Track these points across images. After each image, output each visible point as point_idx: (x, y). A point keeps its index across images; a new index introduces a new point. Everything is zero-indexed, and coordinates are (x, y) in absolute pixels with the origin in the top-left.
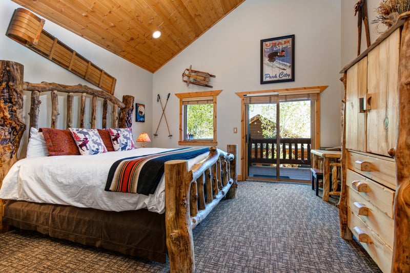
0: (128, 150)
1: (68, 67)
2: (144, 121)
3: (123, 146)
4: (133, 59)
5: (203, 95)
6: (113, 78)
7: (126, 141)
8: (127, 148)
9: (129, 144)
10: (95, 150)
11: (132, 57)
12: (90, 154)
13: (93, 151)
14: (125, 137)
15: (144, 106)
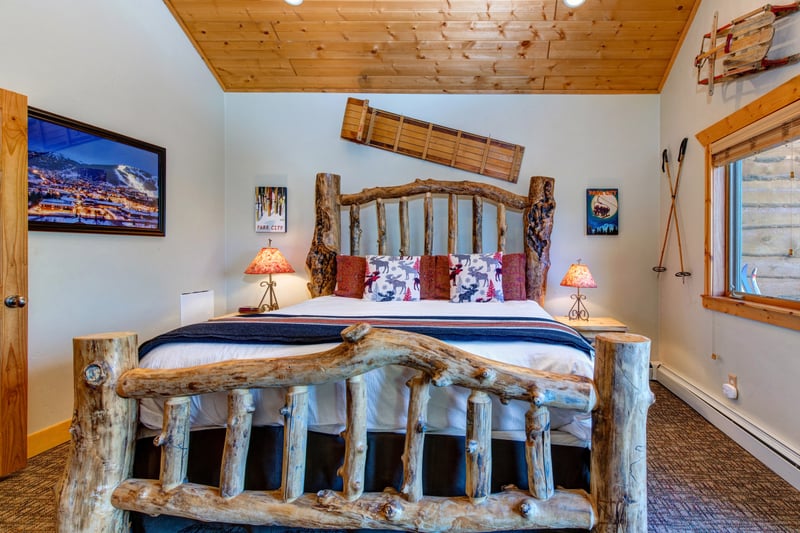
0: (479, 301)
1: (421, 154)
2: (615, 232)
3: (463, 292)
4: (568, 84)
5: (765, 109)
6: (515, 146)
7: (473, 280)
8: (474, 297)
9: (483, 287)
10: (384, 294)
11: (564, 81)
12: (373, 299)
13: (380, 294)
14: (474, 273)
15: (615, 192)
